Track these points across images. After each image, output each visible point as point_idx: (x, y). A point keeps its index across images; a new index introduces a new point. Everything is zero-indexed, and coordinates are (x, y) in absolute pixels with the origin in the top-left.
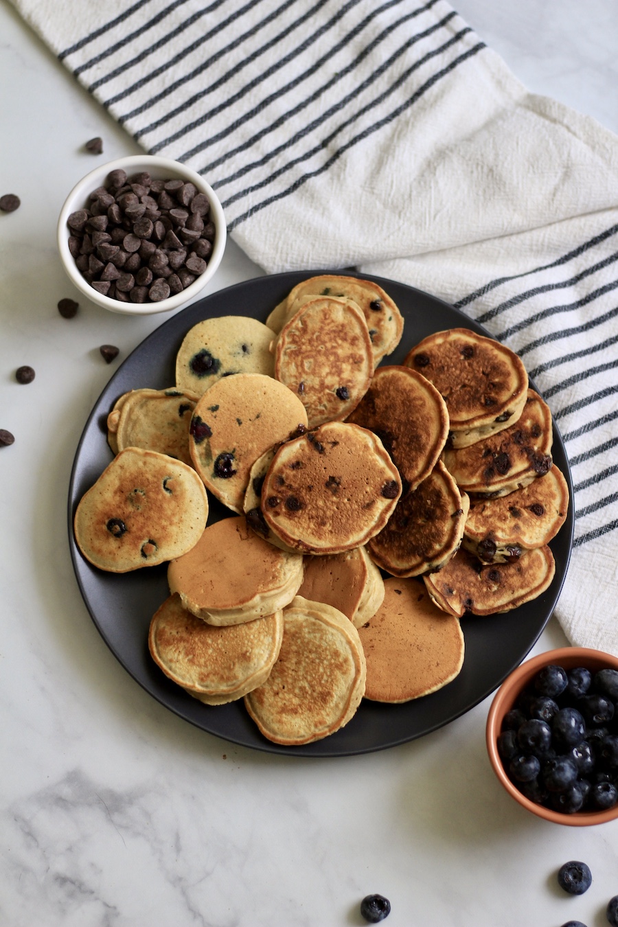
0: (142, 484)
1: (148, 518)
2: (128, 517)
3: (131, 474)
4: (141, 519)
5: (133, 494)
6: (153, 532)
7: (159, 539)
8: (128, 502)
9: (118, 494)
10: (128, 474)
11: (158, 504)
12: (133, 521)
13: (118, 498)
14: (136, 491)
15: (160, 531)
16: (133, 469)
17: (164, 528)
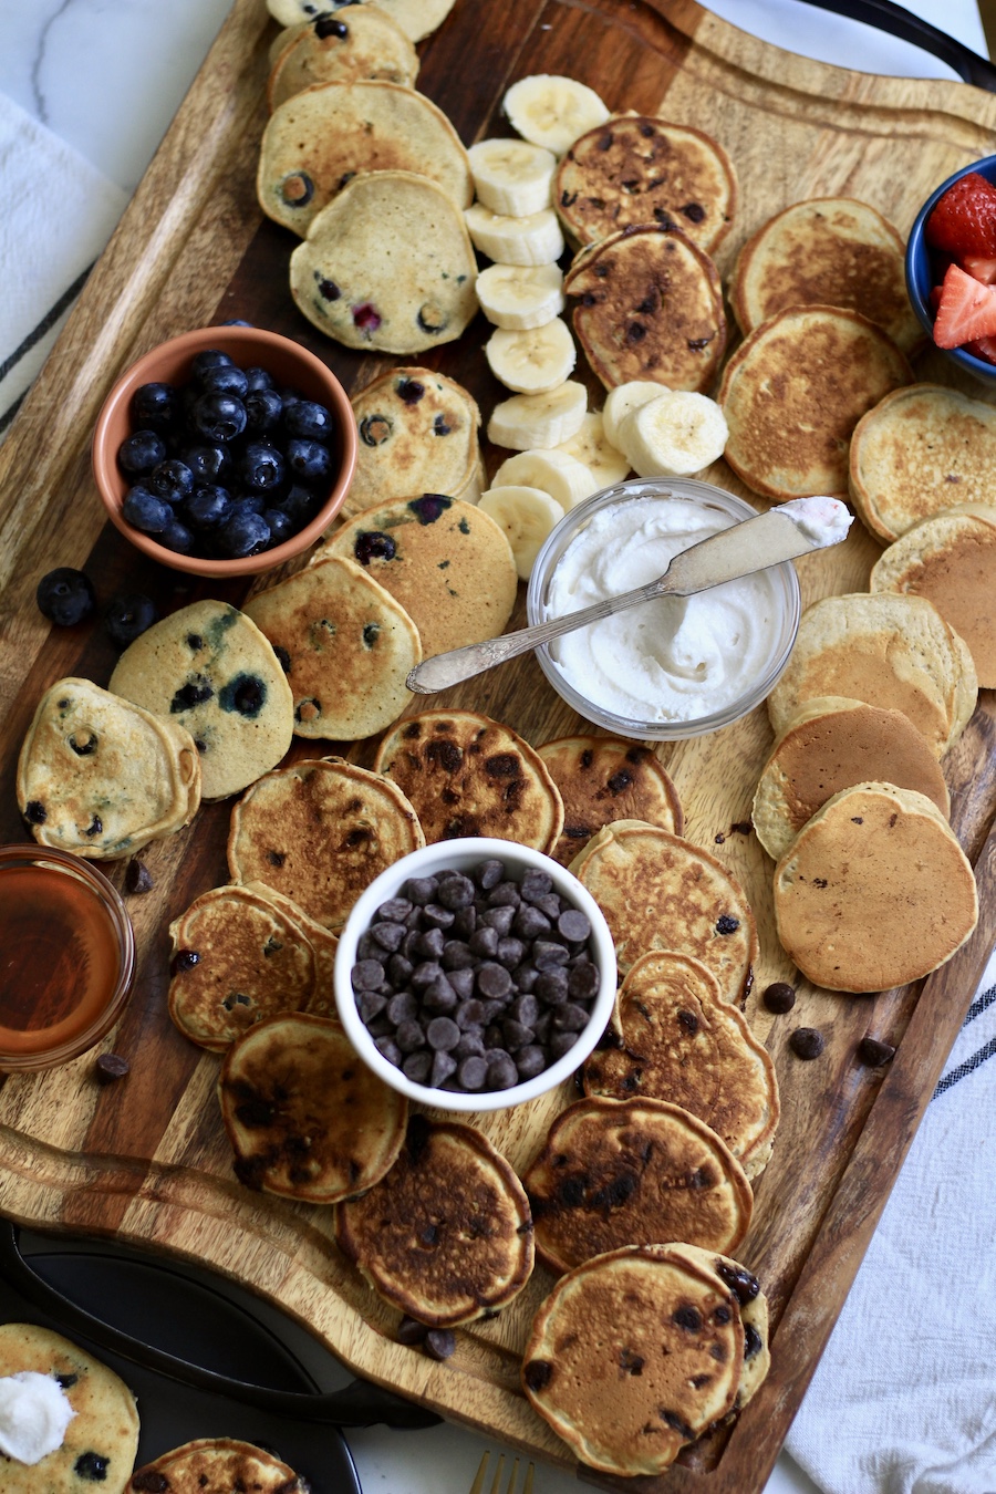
0: (337, 617)
1: (325, 669)
2: (300, 655)
3: (328, 596)
4: (315, 666)
5: (318, 625)
6: (323, 693)
7: (328, 704)
8: (308, 633)
9: (299, 616)
10: (323, 595)
11: (347, 655)
12: (302, 663)
13: (296, 622)
14: (324, 622)
15: (334, 694)
16: (333, 591)
17: (341, 692)
